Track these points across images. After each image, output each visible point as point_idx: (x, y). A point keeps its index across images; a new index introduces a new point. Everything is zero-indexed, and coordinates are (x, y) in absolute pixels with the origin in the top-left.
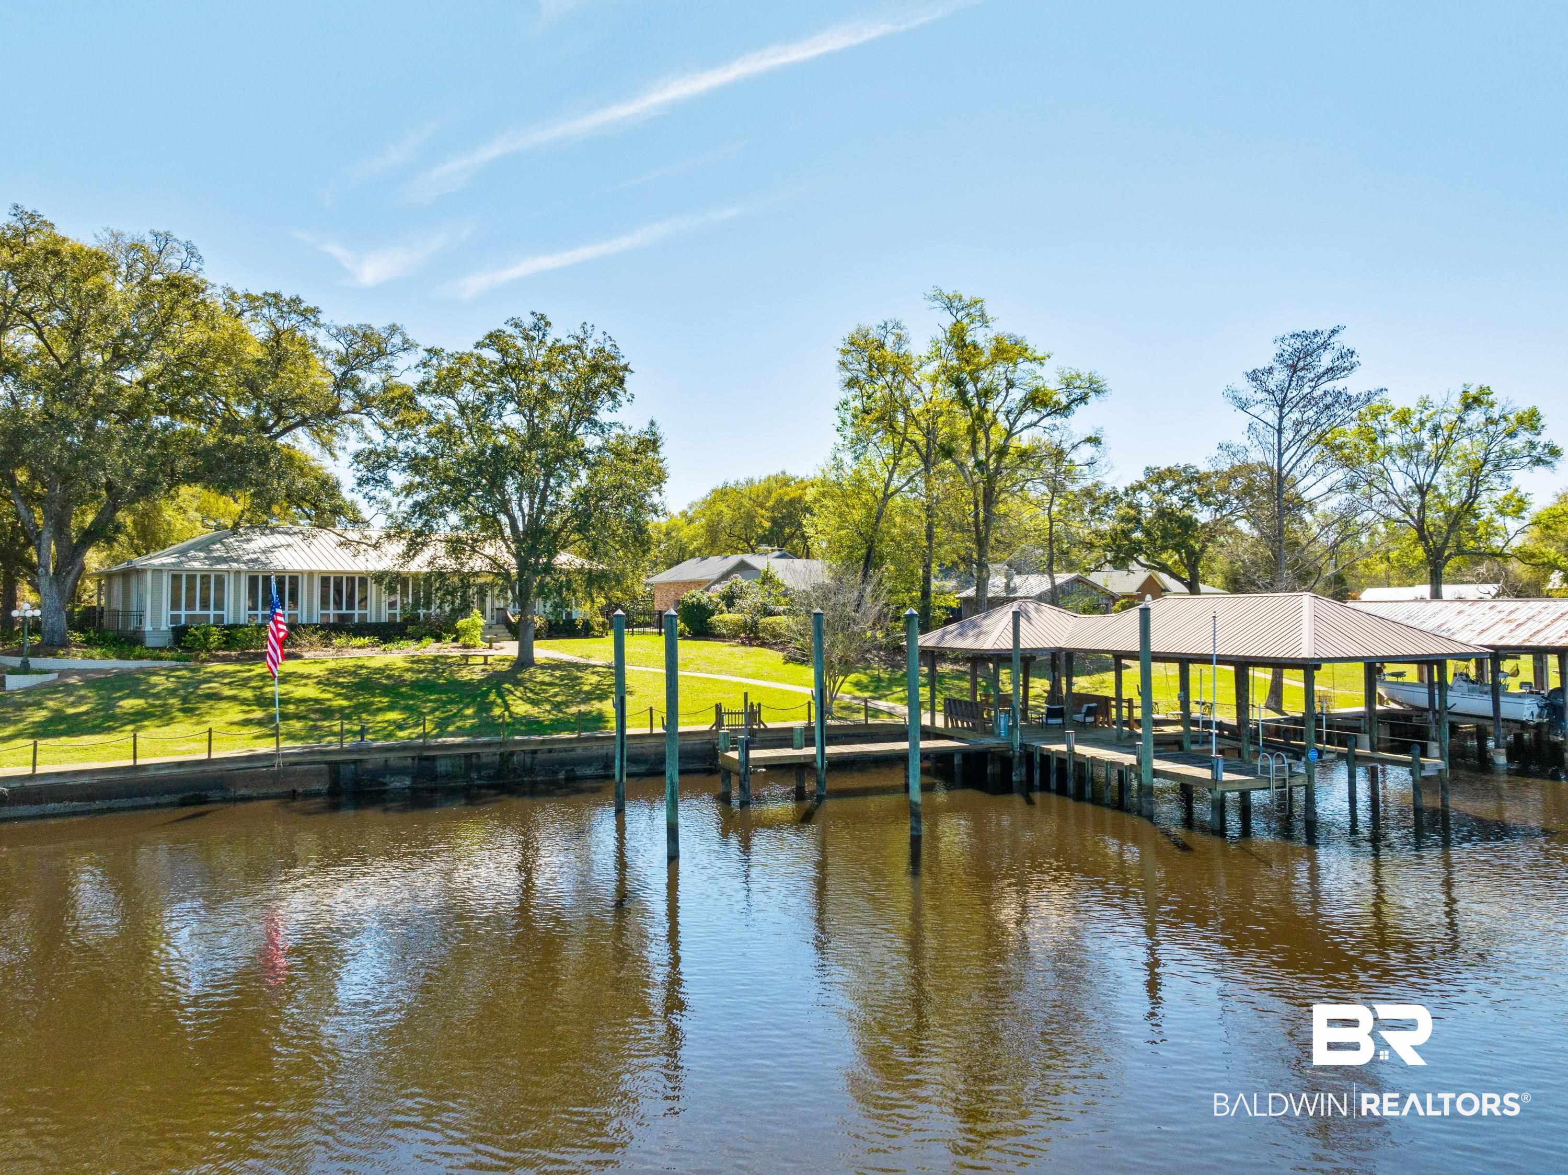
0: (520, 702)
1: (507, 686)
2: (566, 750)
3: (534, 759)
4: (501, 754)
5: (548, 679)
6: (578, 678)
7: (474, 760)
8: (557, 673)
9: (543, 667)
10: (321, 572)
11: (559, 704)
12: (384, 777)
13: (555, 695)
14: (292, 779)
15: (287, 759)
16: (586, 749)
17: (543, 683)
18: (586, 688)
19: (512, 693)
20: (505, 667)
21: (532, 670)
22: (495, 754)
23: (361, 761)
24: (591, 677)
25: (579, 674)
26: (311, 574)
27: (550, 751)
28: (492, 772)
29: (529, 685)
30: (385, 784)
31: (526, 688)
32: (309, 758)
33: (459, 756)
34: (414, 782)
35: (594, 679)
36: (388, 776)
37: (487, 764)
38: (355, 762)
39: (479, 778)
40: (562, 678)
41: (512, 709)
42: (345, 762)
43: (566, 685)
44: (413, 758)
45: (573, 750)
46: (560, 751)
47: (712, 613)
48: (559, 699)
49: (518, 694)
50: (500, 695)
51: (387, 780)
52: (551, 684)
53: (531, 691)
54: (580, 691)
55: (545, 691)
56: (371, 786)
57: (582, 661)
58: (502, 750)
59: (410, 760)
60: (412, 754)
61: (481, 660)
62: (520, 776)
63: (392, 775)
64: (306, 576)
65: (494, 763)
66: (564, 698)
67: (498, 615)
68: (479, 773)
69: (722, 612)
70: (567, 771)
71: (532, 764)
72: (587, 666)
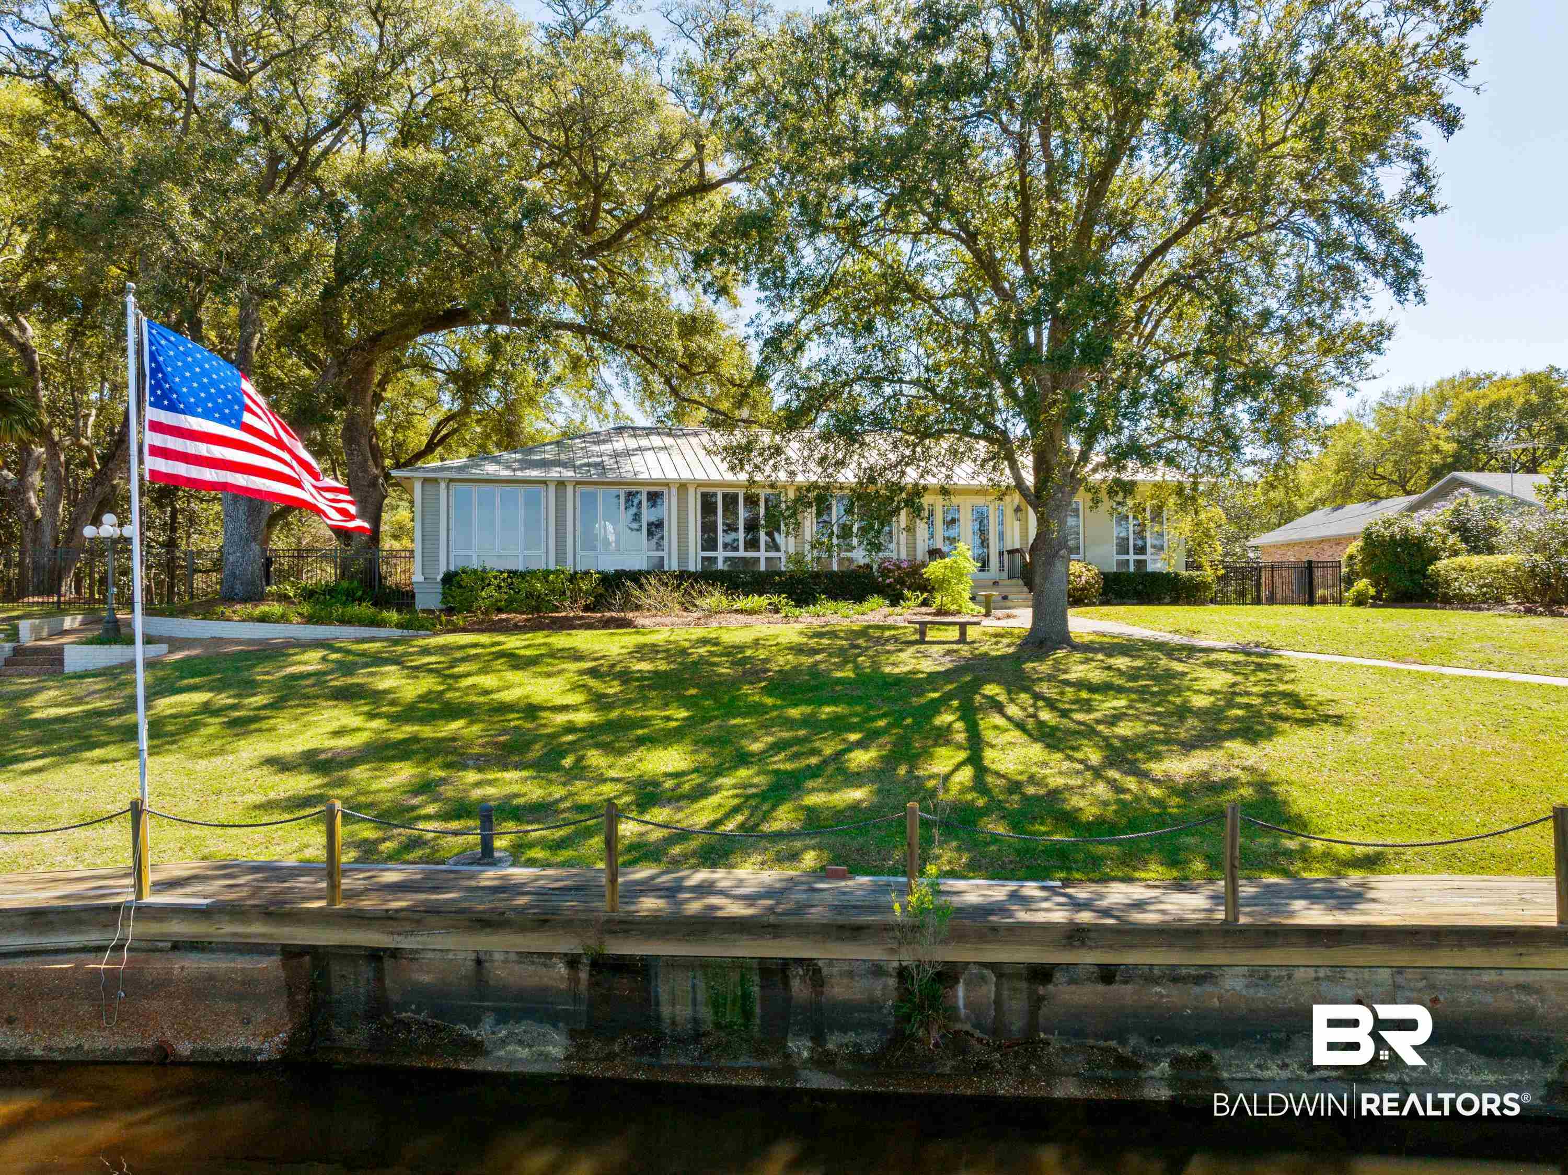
0: (1015, 735)
1: (991, 689)
2: (1174, 976)
3: (1037, 1002)
4: (902, 973)
5: (1096, 676)
6: (1170, 675)
7: (799, 988)
8: (1122, 662)
9: (1087, 648)
10: (700, 484)
11: (1132, 744)
12: (475, 1022)
13: (1114, 719)
14: (156, 1005)
15: (154, 928)
16: (1259, 976)
17: (1080, 684)
18: (1200, 702)
19: (999, 708)
20: (1003, 649)
21: (1060, 653)
22: (877, 970)
23: (395, 953)
24: (1205, 672)
25: (1179, 667)
26: (683, 486)
27: (1107, 974)
28: (870, 1043)
29: (1044, 688)
30: (476, 1048)
31: (1037, 697)
32: (228, 929)
33: (738, 964)
34: (579, 1052)
35: (1219, 680)
36: (488, 1021)
37: (849, 1007)
38: (375, 955)
39: (824, 1061)
40: (1133, 675)
41: (989, 755)
42: (345, 953)
43: (1142, 691)
44: (573, 962)
45: (1206, 976)
46: (1149, 976)
47: (1434, 556)
48: (1124, 729)
49: (1013, 710)
50: (969, 714)
51: (485, 1031)
52: (1105, 688)
53: (1051, 705)
54: (1183, 712)
55: (1087, 706)
56: (429, 1050)
57: (1177, 639)
58: (907, 957)
59: (562, 969)
60: (568, 945)
61: (953, 634)
62: (983, 1067)
63: (503, 1017)
64: (674, 491)
65: (873, 1005)
66: (1140, 728)
67: (1011, 563)
68: (818, 1038)
69: (1456, 553)
70: (1177, 1062)
71: (1032, 1026)
72: (1192, 650)
